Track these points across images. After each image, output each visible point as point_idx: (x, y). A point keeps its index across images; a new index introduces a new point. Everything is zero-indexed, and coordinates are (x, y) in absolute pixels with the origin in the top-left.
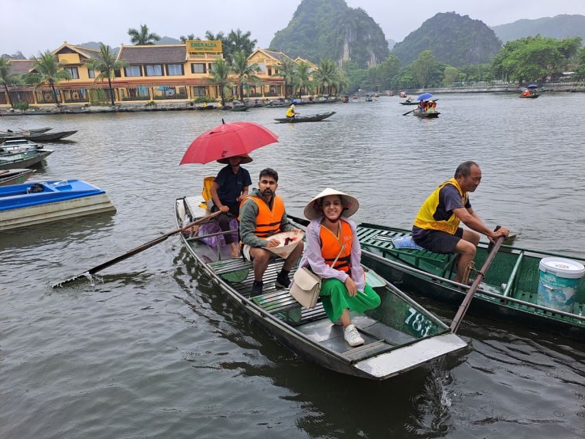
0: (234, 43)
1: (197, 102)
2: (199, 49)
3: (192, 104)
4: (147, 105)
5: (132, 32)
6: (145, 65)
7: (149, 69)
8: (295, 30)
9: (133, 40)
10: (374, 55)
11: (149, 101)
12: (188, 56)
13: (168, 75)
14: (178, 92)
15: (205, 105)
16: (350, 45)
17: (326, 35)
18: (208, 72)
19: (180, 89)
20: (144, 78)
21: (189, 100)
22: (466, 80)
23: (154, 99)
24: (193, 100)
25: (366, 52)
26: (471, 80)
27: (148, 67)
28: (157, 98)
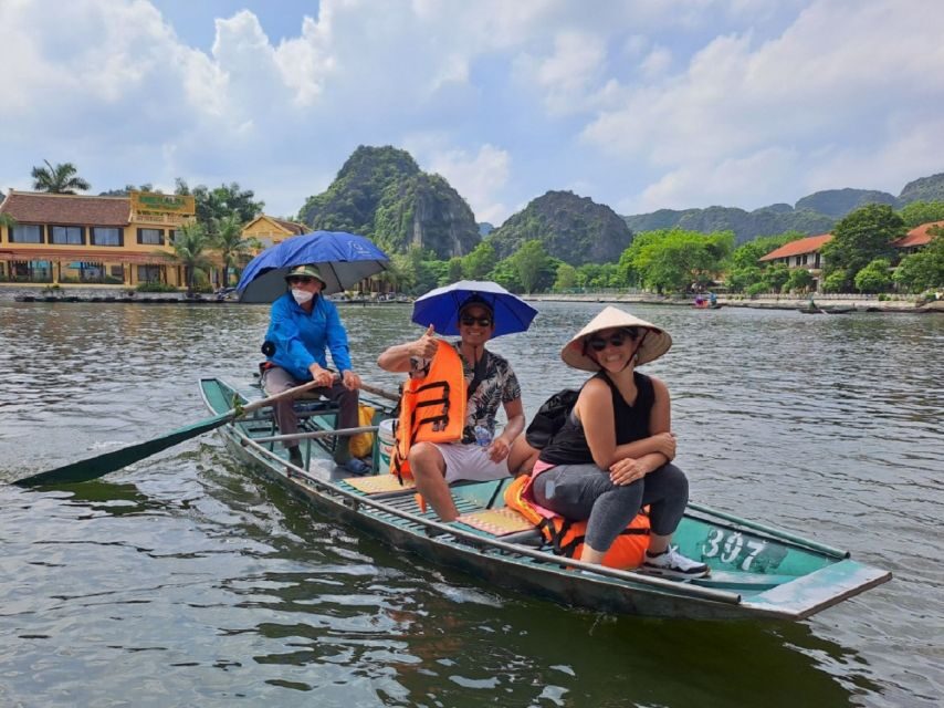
0: (224, 205)
1: (141, 290)
2: (153, 207)
3: (131, 294)
4: (44, 292)
5: (39, 173)
6: (51, 226)
7: (59, 233)
8: (339, 195)
9: (38, 186)
10: (459, 243)
11: (51, 285)
12: (132, 217)
13: (93, 243)
14: (109, 272)
15: (155, 296)
16: (423, 225)
17: (387, 208)
18: (167, 242)
19: (114, 268)
20: (46, 246)
21: (127, 285)
22: (587, 286)
23: (60, 281)
24: (134, 287)
25: (447, 236)
26: (594, 285)
27: (56, 228)
28: (67, 280)
